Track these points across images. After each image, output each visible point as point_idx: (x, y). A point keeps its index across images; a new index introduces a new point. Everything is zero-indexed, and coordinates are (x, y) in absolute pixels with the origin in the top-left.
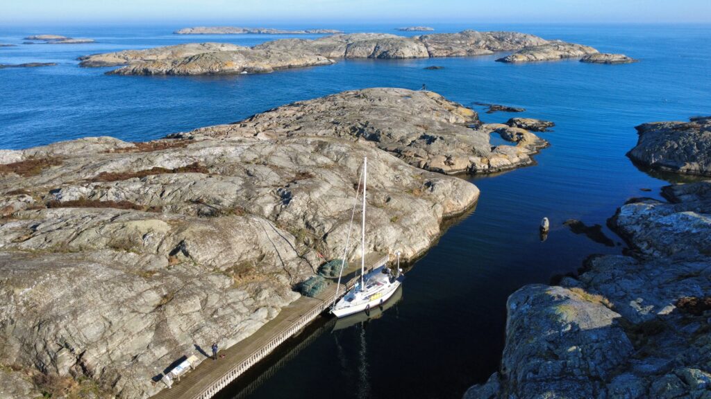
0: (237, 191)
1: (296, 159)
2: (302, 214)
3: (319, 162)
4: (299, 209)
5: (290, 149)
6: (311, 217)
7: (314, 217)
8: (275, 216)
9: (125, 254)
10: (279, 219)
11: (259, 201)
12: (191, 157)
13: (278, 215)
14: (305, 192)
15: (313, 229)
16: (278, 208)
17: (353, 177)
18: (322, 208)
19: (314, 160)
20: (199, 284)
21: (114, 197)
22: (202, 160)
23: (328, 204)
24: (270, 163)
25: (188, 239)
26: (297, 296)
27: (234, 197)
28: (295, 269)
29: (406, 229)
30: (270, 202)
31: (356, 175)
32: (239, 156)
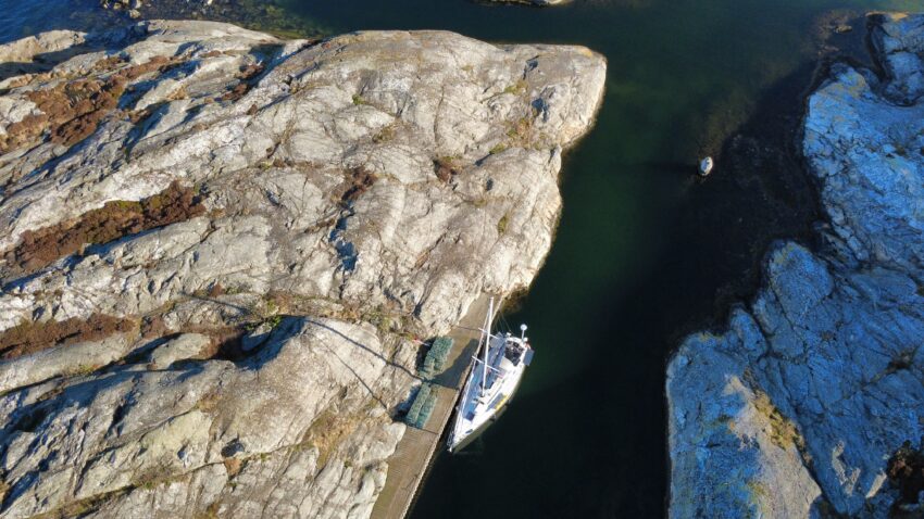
0: (268, 254)
1: (334, 129)
2: (377, 279)
3: (371, 126)
4: (371, 272)
5: (319, 106)
6: (391, 280)
7: (395, 279)
8: (338, 289)
9: (165, 491)
10: (345, 294)
11: (308, 271)
12: (161, 171)
13: (342, 289)
14: (374, 236)
15: (398, 301)
16: (339, 276)
17: (430, 148)
18: (403, 256)
19: (362, 124)
20: (280, 494)
21: (76, 309)
22: (183, 173)
23: (409, 242)
24: (297, 160)
25: (244, 435)
26: (401, 429)
27: (266, 270)
28: (390, 387)
29: (521, 237)
30: (323, 269)
31: (433, 142)
32: (242, 154)
